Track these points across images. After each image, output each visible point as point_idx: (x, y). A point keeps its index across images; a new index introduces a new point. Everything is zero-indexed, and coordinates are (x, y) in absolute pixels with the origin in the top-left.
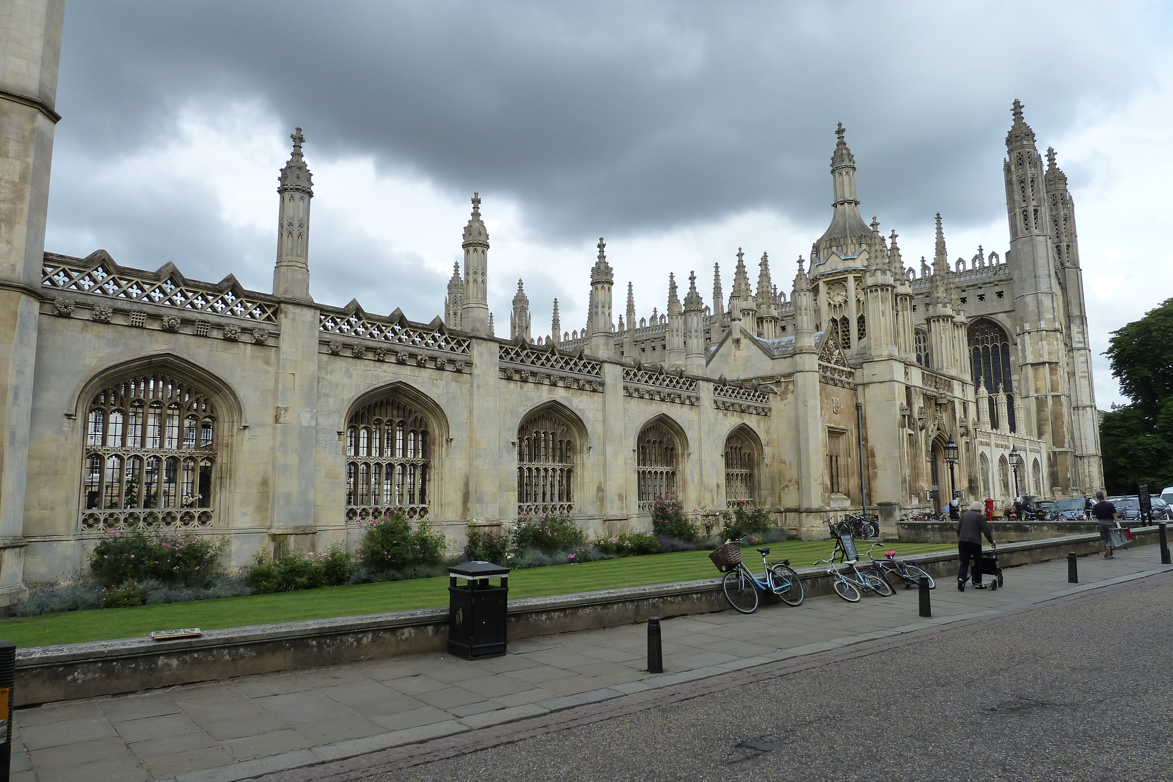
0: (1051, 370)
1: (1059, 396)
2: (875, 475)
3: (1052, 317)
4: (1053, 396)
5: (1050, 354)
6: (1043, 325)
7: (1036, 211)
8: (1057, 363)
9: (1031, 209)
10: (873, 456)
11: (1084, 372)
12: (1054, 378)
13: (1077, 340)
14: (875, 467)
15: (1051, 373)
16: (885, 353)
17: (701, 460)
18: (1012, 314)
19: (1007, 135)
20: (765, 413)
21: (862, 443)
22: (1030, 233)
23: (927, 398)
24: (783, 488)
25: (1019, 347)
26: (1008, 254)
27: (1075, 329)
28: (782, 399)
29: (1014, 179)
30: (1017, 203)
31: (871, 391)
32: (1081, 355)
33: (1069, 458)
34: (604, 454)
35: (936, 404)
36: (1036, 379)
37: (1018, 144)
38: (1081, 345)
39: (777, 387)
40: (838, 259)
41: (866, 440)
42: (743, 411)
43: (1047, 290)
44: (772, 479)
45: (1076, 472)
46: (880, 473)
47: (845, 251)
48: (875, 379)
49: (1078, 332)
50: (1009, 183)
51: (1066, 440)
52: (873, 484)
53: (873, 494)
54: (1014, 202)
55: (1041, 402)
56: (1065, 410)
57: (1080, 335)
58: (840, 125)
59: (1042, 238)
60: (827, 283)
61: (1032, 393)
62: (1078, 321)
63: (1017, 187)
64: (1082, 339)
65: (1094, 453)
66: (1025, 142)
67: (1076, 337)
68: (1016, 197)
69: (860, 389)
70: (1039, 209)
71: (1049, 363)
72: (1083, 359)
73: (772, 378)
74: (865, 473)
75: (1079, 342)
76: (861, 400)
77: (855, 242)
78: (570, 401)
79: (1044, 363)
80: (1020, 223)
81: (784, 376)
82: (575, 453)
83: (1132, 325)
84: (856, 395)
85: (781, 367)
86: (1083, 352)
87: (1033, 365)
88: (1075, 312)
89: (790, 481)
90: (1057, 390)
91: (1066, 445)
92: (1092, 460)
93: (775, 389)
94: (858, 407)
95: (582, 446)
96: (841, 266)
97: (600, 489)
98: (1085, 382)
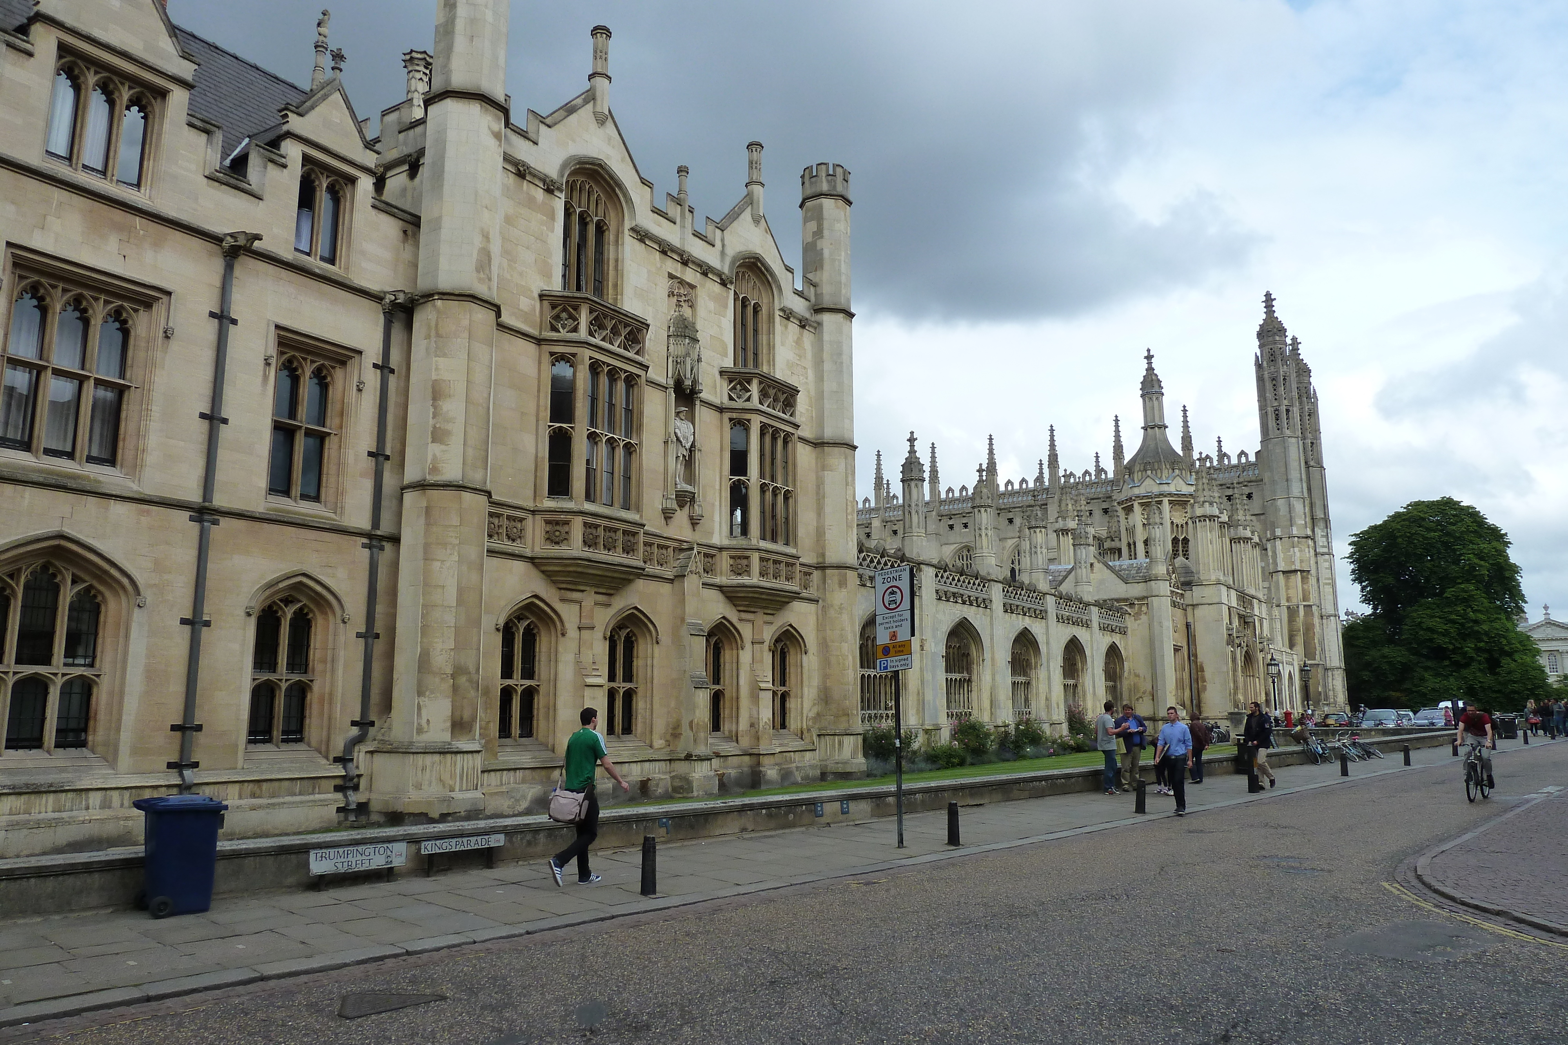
0: (1302, 578)
1: (1310, 606)
2: (1205, 688)
3: (1303, 522)
4: (1305, 606)
5: (1301, 561)
6: (1295, 531)
7: (1288, 411)
8: (1309, 571)
9: (1283, 409)
10: (1202, 670)
11: (1328, 579)
12: (1305, 587)
13: (1321, 544)
14: (1204, 681)
15: (1302, 581)
16: (1213, 578)
17: (1093, 675)
18: (1262, 517)
19: (1258, 329)
20: (1123, 632)
21: (1192, 658)
22: (1282, 433)
23: (1240, 617)
24: (1138, 699)
25: (1270, 553)
26: (1257, 453)
27: (1319, 532)
28: (1135, 620)
29: (1266, 376)
30: (1268, 402)
31: (1199, 612)
32: (1325, 561)
33: (1320, 670)
34: (1049, 671)
35: (1245, 622)
36: (1287, 588)
37: (1271, 339)
38: (1326, 550)
39: (1130, 608)
40: (1152, 482)
41: (1196, 656)
42: (1113, 631)
43: (1299, 495)
44: (1130, 691)
45: (1325, 686)
46: (1209, 686)
47: (1159, 476)
48: (1205, 601)
49: (1322, 537)
50: (1260, 379)
51: (1317, 652)
52: (1202, 696)
53: (1202, 705)
54: (1265, 400)
55: (1292, 612)
56: (1316, 621)
57: (1324, 539)
58: (1149, 350)
59: (1293, 440)
60: (1142, 504)
61: (1284, 602)
62: (1322, 524)
63: (1269, 385)
64: (1326, 544)
65: (1338, 665)
66: (1277, 338)
67: (1321, 541)
68: (1268, 395)
69: (1189, 609)
70: (1291, 409)
71: (1302, 571)
72: (1327, 564)
73: (1126, 600)
74: (1194, 686)
75: (1323, 547)
76: (1190, 620)
77: (1168, 466)
78: (1031, 627)
79: (1295, 571)
80: (1272, 423)
81: (1138, 599)
82: (1031, 669)
83: (1374, 528)
84: (1186, 615)
85: (1135, 590)
86: (1327, 557)
87: (1284, 572)
88: (1319, 514)
89: (1144, 693)
90: (1309, 600)
91: (1317, 657)
92: (1336, 672)
93: (1129, 610)
94: (1188, 626)
95: (1036, 663)
96: (1156, 490)
97: (1047, 699)
98: (1329, 589)
